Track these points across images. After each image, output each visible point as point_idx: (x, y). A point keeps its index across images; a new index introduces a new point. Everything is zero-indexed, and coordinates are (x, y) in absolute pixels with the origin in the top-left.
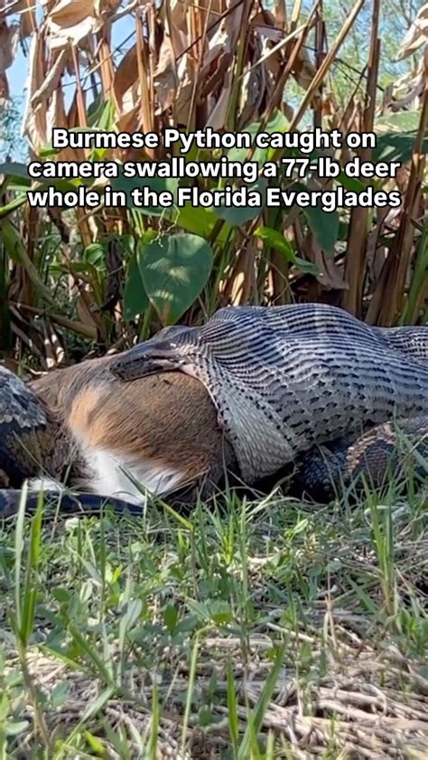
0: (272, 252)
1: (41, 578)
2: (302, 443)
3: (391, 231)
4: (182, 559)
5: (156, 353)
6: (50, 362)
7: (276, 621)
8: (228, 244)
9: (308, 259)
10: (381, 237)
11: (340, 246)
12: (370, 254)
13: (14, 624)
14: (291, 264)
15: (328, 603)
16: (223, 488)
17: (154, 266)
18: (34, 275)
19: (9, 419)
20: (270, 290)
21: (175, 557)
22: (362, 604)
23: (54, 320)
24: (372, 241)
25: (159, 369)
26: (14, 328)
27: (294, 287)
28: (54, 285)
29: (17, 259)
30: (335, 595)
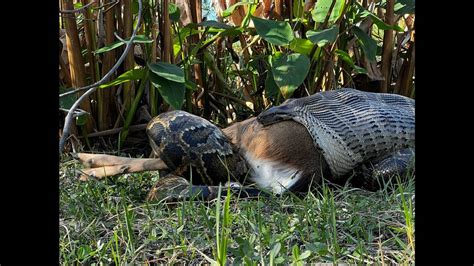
0: (342, 62)
1: (229, 231)
2: (358, 157)
3: (405, 50)
4: (301, 220)
5: (281, 111)
6: (229, 121)
7: (352, 253)
8: (320, 58)
9: (362, 66)
10: (400, 53)
11: (379, 58)
12: (393, 61)
13: (216, 255)
14: (352, 69)
15: (379, 244)
16: (320, 183)
17: (280, 68)
18: (221, 77)
19: (214, 151)
20: (342, 82)
21: (296, 220)
22: (397, 244)
23: (231, 100)
24: (395, 55)
25: (281, 120)
26: (211, 104)
27: (354, 79)
28: (230, 82)
29: (212, 69)
30: (383, 240)
